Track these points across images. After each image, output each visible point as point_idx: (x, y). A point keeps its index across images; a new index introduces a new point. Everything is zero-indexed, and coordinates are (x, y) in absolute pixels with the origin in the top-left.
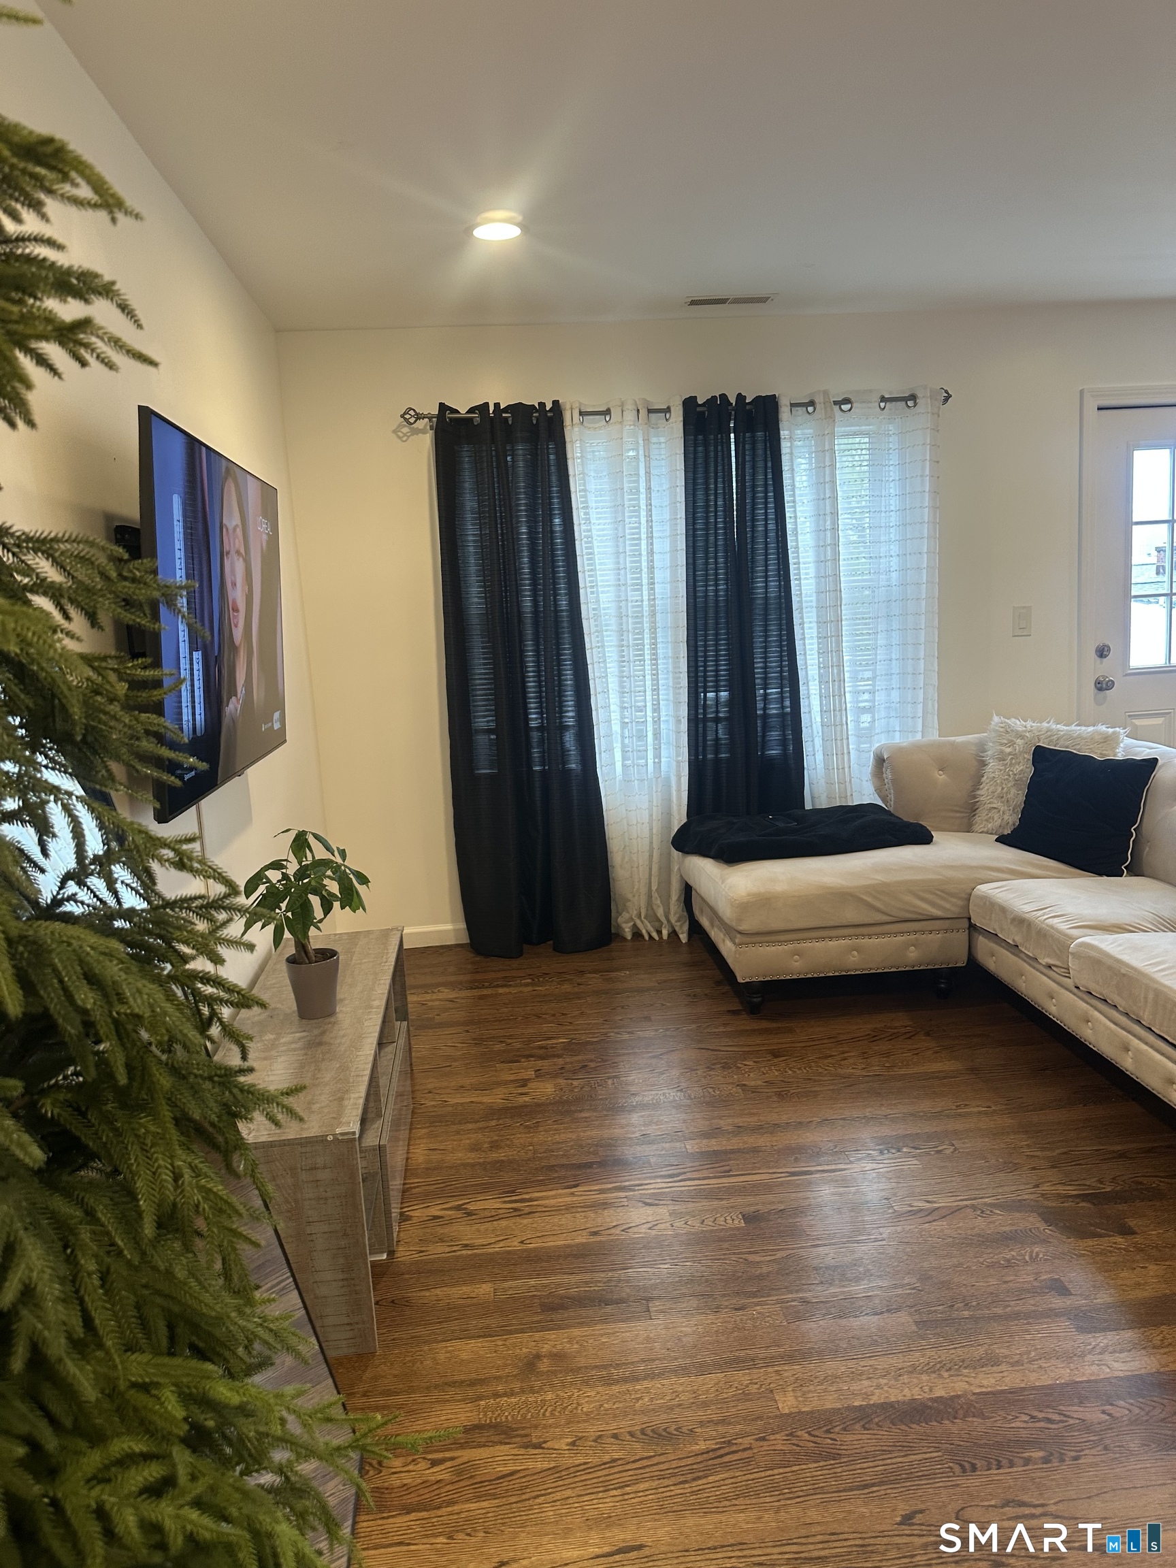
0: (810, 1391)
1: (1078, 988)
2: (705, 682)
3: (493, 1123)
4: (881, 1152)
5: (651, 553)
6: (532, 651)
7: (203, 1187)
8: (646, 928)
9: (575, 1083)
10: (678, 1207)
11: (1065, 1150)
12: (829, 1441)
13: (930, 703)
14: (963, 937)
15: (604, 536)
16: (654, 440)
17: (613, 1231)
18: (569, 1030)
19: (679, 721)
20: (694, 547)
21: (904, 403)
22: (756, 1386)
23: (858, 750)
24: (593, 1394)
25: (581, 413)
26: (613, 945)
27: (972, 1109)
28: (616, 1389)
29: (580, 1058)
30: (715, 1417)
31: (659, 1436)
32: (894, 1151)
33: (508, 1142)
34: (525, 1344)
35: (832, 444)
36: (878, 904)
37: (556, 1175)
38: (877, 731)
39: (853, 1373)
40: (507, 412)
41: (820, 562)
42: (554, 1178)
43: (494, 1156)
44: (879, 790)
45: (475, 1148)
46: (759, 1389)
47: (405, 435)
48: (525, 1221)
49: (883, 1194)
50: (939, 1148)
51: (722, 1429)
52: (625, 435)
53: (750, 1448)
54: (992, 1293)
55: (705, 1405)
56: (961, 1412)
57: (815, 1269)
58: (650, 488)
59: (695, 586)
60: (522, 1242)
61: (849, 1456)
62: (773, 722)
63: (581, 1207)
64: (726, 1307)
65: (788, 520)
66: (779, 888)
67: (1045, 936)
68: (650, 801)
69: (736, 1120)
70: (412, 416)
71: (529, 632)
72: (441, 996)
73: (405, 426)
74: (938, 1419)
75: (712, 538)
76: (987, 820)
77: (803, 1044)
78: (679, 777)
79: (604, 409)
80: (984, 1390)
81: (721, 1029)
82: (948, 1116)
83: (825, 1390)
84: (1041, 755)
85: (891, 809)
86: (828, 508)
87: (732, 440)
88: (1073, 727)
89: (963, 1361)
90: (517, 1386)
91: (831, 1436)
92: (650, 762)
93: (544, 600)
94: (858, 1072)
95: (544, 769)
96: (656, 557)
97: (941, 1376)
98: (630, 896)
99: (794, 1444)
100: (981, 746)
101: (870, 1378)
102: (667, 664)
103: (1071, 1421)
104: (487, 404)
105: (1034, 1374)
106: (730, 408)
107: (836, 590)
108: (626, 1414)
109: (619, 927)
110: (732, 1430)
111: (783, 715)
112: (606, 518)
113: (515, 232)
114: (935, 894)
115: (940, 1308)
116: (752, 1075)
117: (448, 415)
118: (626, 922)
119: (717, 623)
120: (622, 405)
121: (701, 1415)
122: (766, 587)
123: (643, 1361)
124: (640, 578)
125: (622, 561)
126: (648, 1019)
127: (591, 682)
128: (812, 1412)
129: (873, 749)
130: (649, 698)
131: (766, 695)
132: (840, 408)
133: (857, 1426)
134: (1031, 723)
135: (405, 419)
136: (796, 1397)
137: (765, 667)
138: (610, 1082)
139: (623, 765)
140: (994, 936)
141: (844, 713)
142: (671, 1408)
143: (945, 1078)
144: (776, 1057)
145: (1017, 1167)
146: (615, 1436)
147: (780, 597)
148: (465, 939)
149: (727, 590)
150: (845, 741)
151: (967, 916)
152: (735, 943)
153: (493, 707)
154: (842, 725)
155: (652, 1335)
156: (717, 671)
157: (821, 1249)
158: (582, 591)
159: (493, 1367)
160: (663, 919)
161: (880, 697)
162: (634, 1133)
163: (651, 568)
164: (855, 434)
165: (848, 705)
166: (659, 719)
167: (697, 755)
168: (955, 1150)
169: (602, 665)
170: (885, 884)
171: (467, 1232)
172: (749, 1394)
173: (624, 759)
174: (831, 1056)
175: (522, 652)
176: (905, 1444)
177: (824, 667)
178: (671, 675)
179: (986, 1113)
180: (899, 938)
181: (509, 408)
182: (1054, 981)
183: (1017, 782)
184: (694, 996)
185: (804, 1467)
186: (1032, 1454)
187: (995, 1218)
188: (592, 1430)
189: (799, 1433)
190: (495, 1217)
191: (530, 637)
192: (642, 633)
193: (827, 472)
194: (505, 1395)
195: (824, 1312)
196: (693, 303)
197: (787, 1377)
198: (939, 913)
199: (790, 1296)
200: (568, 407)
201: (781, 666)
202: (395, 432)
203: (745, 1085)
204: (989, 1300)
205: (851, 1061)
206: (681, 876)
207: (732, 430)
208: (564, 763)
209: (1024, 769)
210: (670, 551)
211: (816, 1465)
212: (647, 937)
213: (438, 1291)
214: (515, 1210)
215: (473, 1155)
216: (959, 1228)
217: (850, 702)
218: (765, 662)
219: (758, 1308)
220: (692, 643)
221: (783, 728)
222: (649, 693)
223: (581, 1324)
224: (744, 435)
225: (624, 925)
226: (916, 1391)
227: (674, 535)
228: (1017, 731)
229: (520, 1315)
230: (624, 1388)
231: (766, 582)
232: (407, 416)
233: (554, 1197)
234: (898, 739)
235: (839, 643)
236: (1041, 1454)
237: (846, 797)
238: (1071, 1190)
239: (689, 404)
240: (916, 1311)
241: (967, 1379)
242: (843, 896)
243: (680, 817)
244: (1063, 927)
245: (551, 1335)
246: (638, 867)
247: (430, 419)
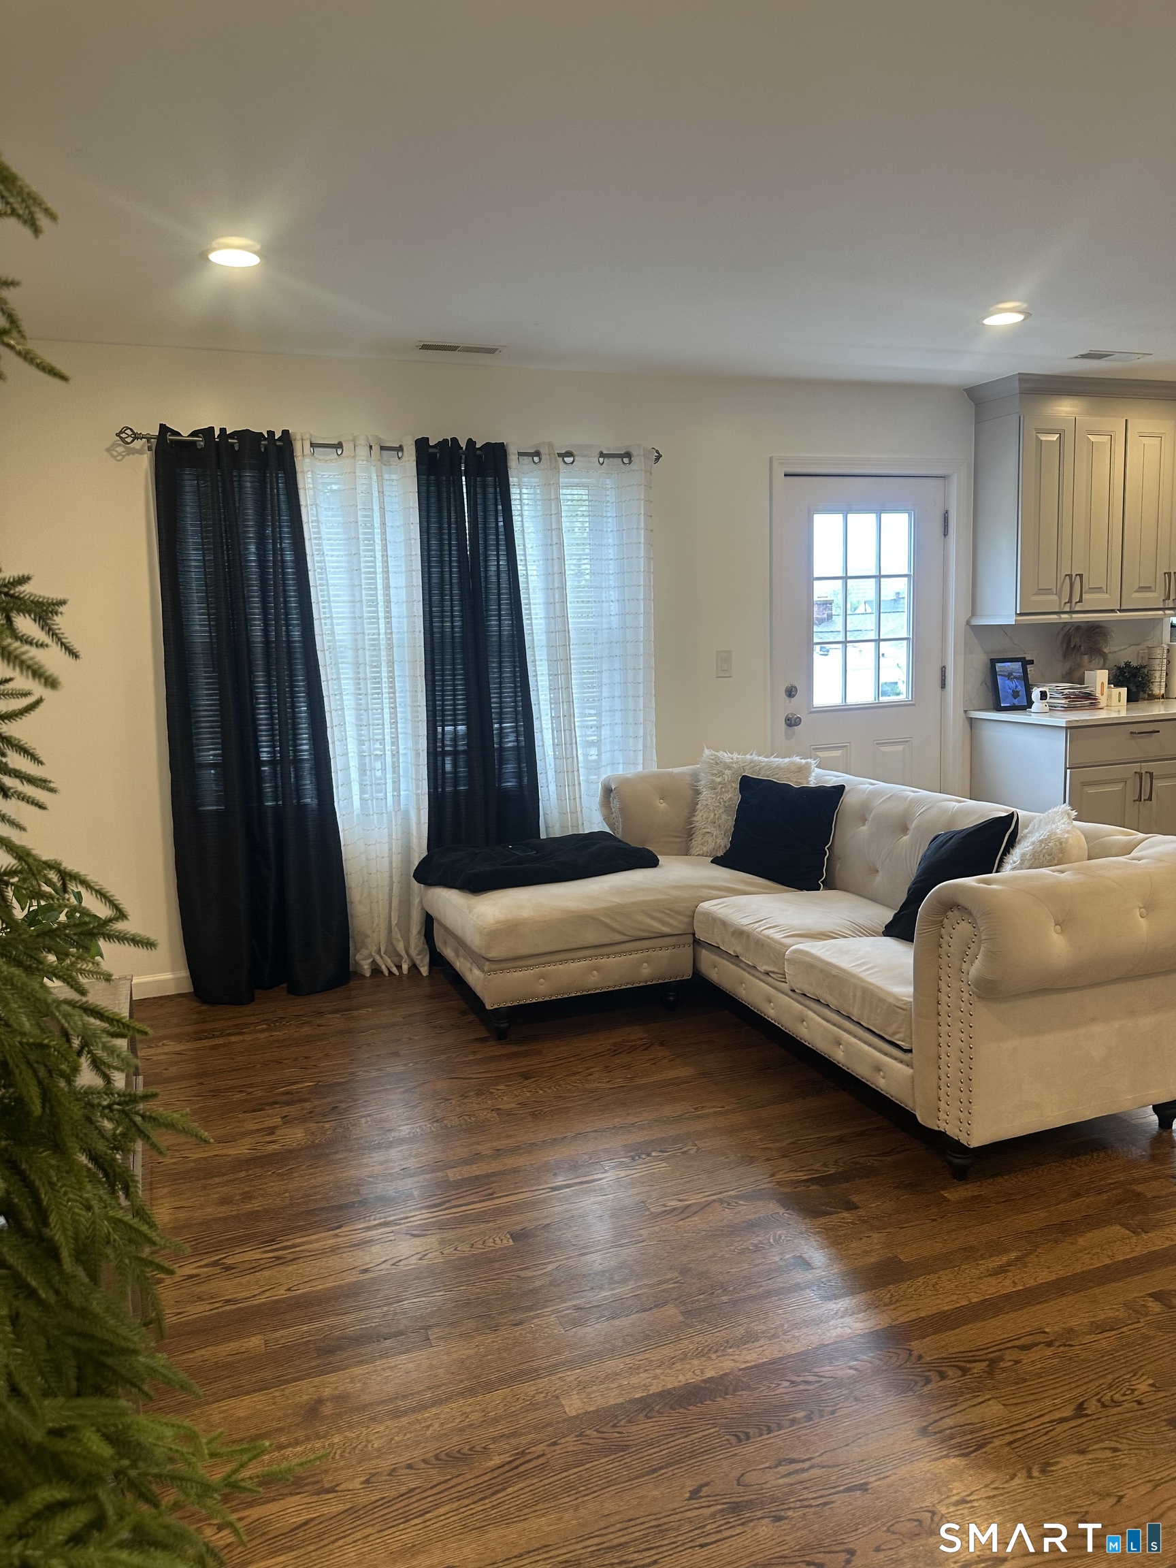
0: (594, 1392)
1: (793, 991)
2: (443, 716)
3: (242, 1174)
4: (633, 1159)
5: (387, 587)
6: (263, 682)
7: (112, 1217)
8: (386, 964)
9: (327, 1125)
10: (449, 1235)
11: (793, 1140)
12: (618, 1435)
13: (649, 738)
14: (689, 951)
15: (337, 567)
16: (386, 476)
17: (383, 1266)
18: (315, 1073)
19: (418, 755)
20: (430, 584)
21: (620, 459)
22: (543, 1395)
23: (587, 781)
24: (382, 1429)
25: (312, 445)
26: (352, 984)
27: (708, 1111)
28: (405, 1420)
29: (329, 1099)
30: (506, 1431)
31: (454, 1459)
32: (644, 1156)
33: (261, 1192)
34: (305, 1391)
35: (558, 494)
36: (615, 925)
37: (317, 1218)
38: (603, 764)
39: (631, 1368)
40: (234, 438)
41: (549, 604)
42: (316, 1222)
43: (248, 1207)
44: (607, 819)
45: (225, 1201)
46: (545, 1397)
47: (120, 454)
48: (290, 1268)
49: (638, 1198)
50: (685, 1149)
51: (514, 1441)
52: (358, 470)
53: (543, 1455)
54: (745, 1277)
55: (495, 1421)
56: (731, 1388)
57: (584, 1276)
58: (384, 524)
59: (431, 622)
60: (289, 1289)
61: (636, 1445)
62: (510, 755)
63: (347, 1247)
64: (505, 1324)
65: (519, 562)
66: (526, 913)
67: (762, 945)
68: (390, 835)
69: (494, 1144)
70: (129, 436)
71: (259, 662)
72: (166, 1049)
73: (120, 445)
74: (712, 1398)
75: (447, 576)
76: (702, 844)
77: (550, 1064)
78: (419, 810)
79: (336, 442)
80: (749, 1365)
81: (471, 1057)
82: (688, 1119)
83: (608, 1389)
84: (749, 786)
85: (619, 836)
86: (555, 553)
87: (464, 483)
88: (772, 759)
89: (727, 1342)
90: (301, 1434)
91: (618, 1430)
92: (389, 795)
93: (276, 631)
94: (604, 1086)
95: (277, 804)
96: (392, 591)
97: (710, 1358)
98: (369, 932)
99: (584, 1444)
100: (695, 777)
101: (647, 1370)
102: (405, 697)
103: (825, 1380)
104: (212, 429)
105: (789, 1344)
106: (461, 451)
107: (565, 631)
108: (418, 1443)
109: (357, 963)
110: (524, 1440)
111: (517, 748)
112: (339, 550)
113: (253, 260)
114: (664, 913)
115: (702, 1296)
116: (505, 1098)
117: (170, 437)
118: (365, 959)
119: (454, 659)
120: (354, 440)
121: (493, 1431)
122: (500, 625)
123: (429, 1388)
124: (377, 612)
125: (357, 594)
126: (396, 1054)
127: (327, 714)
128: (597, 1411)
129: (601, 780)
130: (387, 731)
131: (501, 729)
132: (563, 460)
133: (641, 1416)
134: (736, 755)
135: (121, 438)
136: (581, 1399)
137: (501, 702)
138: (363, 1120)
139: (361, 799)
140: (716, 949)
141: (574, 746)
142: (462, 1430)
143: (683, 1083)
144: (527, 1078)
145: (752, 1160)
146: (410, 1466)
147: (512, 636)
148: (187, 988)
149: (462, 627)
150: (576, 773)
151: (692, 932)
152: (483, 971)
153: (220, 741)
154: (573, 758)
155: (434, 1362)
156: (455, 705)
157: (588, 1257)
158: (316, 622)
159: (273, 1419)
160: (403, 953)
161: (605, 732)
162: (394, 1168)
163: (388, 603)
164: (577, 486)
165: (578, 739)
166: (398, 752)
167: (436, 788)
168: (698, 1149)
169: (337, 697)
170: (622, 906)
171: (227, 1287)
172: (537, 1404)
173: (362, 792)
174: (578, 1073)
175: (252, 682)
176: (685, 1426)
177: (555, 703)
178: (409, 709)
179: (720, 1113)
180: (634, 956)
181: (235, 434)
182: (771, 986)
183: (727, 809)
184: (441, 1027)
185: (596, 1463)
186: (795, 1415)
187: (740, 1208)
188: (385, 1464)
189: (588, 1432)
190: (255, 1268)
191: (260, 668)
192: (379, 666)
193: (553, 520)
194: (290, 1445)
195: (598, 1315)
196: (425, 347)
197: (570, 1382)
198: (666, 930)
199: (564, 1305)
200: (298, 437)
201: (515, 702)
202: (108, 450)
203: (499, 1109)
204: (744, 1283)
205: (596, 1076)
206: (423, 909)
207: (463, 474)
208: (299, 797)
209: (733, 796)
210: (406, 587)
211: (607, 1459)
212: (386, 973)
213: (203, 1352)
214: (278, 1258)
215: (223, 1209)
216: (710, 1221)
217: (580, 736)
218: (500, 697)
219: (535, 1321)
220: (430, 678)
221: (519, 761)
222: (387, 726)
223: (362, 1362)
224: (475, 480)
225: (363, 962)
226: (689, 1375)
227: (409, 571)
228: (726, 763)
229: (296, 1363)
230: (413, 1417)
231: (500, 620)
232: (123, 435)
233: (317, 1241)
234: (620, 771)
235: (569, 681)
236: (802, 1414)
237: (578, 826)
238: (802, 1176)
239: (421, 444)
240: (681, 1302)
241: (733, 1358)
242: (584, 919)
243: (420, 850)
244: (778, 936)
245: (332, 1378)
246: (377, 902)
247: (149, 440)
